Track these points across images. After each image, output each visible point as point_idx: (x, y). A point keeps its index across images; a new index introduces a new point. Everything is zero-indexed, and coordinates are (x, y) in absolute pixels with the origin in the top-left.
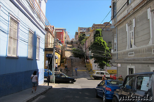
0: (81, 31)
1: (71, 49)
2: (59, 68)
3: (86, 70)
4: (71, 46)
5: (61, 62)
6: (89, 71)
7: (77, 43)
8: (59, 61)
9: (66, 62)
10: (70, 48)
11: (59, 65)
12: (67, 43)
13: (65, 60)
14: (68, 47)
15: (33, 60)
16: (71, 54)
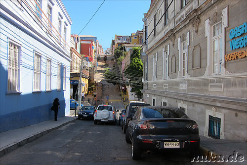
0: (119, 41)
1: (103, 69)
2: (86, 98)
3: (120, 100)
4: (104, 64)
5: (89, 89)
6: (124, 101)
7: (113, 60)
8: (87, 89)
9: (95, 90)
10: (102, 67)
11: (86, 93)
12: (98, 59)
13: (94, 86)
14: (99, 66)
15: (61, 91)
16: (103, 77)
